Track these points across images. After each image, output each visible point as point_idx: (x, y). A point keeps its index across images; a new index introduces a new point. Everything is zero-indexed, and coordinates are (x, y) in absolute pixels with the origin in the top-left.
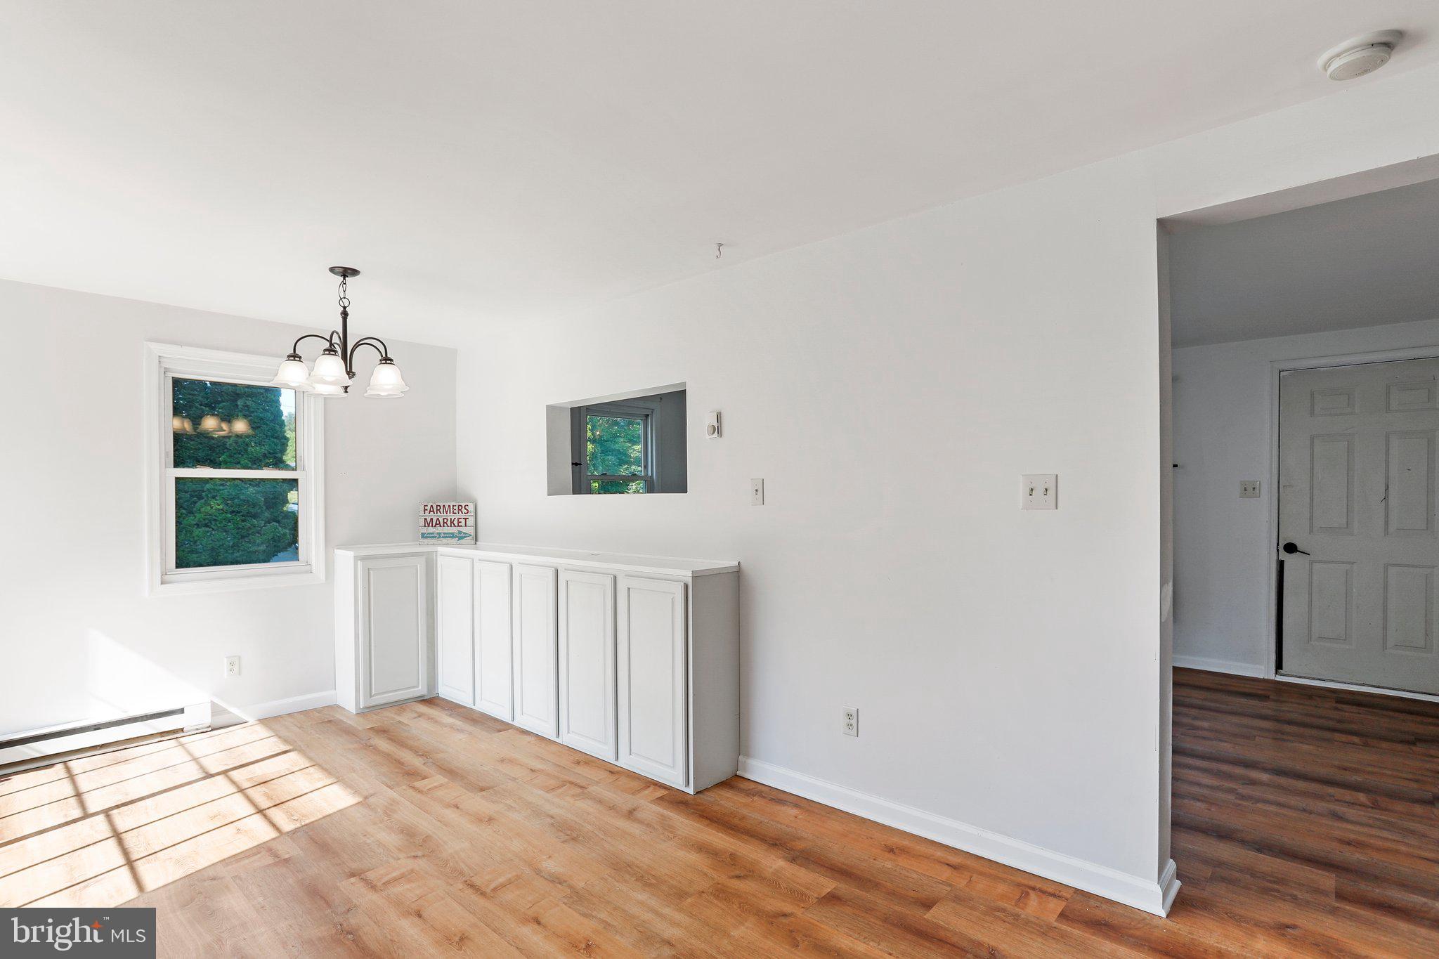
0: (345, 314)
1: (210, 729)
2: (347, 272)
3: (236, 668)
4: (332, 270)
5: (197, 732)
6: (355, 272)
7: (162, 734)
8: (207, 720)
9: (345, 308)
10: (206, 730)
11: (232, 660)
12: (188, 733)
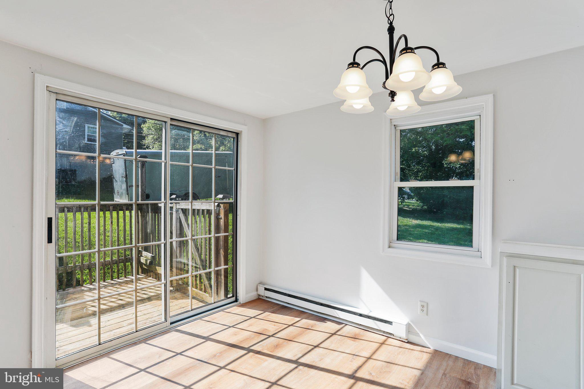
0: (391, 30)
1: (406, 341)
3: (425, 309)
5: (400, 340)
7: (384, 332)
8: (404, 335)
9: (391, 23)
10: (404, 340)
11: (423, 304)
12: (395, 338)
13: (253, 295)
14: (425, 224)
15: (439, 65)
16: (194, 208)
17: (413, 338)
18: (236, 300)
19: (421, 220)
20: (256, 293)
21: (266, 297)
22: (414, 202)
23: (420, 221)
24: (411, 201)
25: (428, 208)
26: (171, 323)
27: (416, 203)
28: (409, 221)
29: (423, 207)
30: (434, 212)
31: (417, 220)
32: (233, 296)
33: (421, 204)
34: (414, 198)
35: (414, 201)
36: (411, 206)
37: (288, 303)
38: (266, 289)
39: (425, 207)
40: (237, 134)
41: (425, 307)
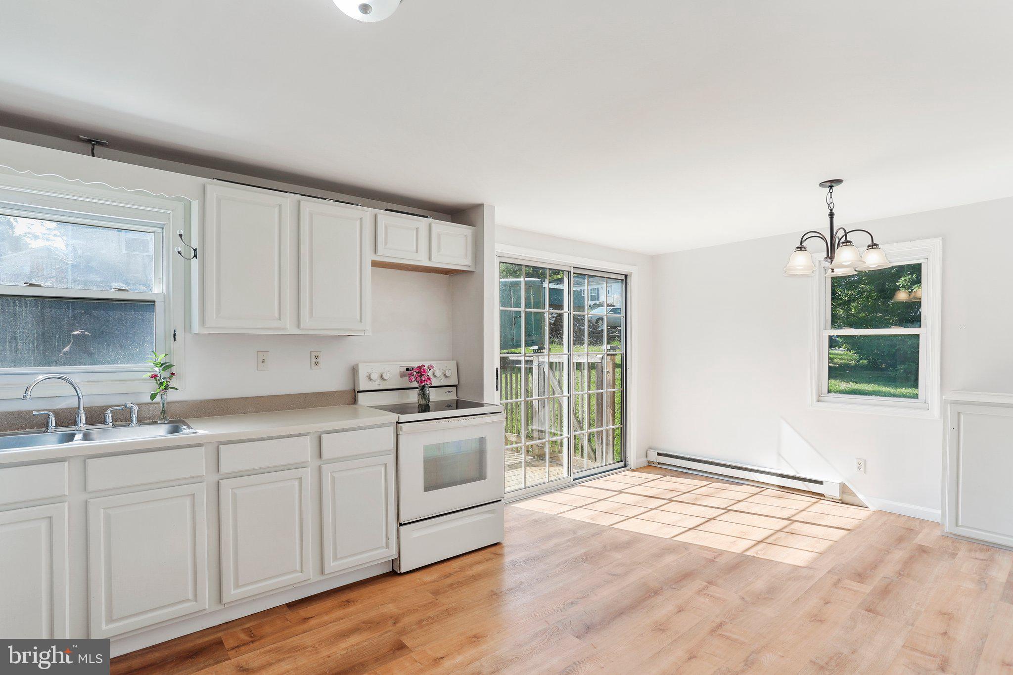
0: (831, 215)
1: (840, 502)
2: (832, 184)
3: (862, 466)
4: (821, 185)
5: (833, 500)
6: (839, 181)
7: (813, 493)
8: (837, 495)
9: (831, 210)
10: (838, 501)
11: (860, 461)
12: (827, 499)
13: (643, 461)
14: (863, 389)
15: (873, 246)
16: (551, 360)
17: (847, 498)
18: (625, 466)
19: (857, 383)
20: (646, 459)
21: (659, 463)
22: (840, 352)
23: (855, 384)
24: (837, 352)
25: (869, 362)
26: (574, 480)
27: (846, 355)
28: (835, 384)
29: (858, 361)
30: (882, 370)
31: (849, 382)
32: (621, 461)
33: (857, 356)
34: (842, 345)
35: (842, 351)
36: (835, 361)
37: (689, 469)
38: (659, 454)
39: (865, 362)
40: (626, 276)
41: (862, 465)
